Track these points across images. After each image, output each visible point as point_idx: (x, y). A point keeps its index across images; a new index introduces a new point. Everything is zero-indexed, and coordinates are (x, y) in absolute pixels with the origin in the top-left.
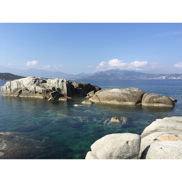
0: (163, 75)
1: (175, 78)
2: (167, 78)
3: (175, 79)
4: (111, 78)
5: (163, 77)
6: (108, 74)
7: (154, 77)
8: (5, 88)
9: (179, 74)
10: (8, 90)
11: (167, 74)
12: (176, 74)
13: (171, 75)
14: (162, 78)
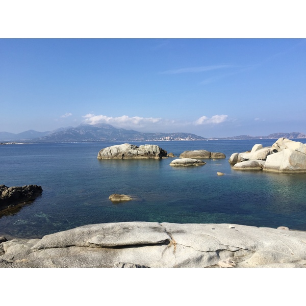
0: (167, 135)
1: (182, 139)
2: (171, 140)
3: (183, 141)
4: (86, 140)
5: (167, 138)
6: (82, 133)
7: (154, 138)
8: (106, 153)
9: (186, 134)
10: (109, 154)
11: (171, 134)
12: (183, 133)
13: (177, 135)
14: (165, 139)
